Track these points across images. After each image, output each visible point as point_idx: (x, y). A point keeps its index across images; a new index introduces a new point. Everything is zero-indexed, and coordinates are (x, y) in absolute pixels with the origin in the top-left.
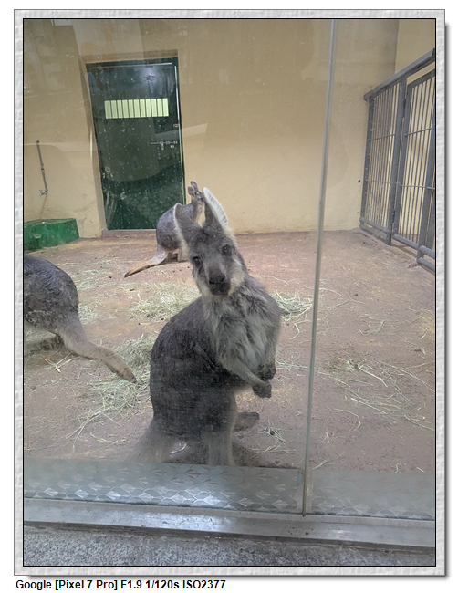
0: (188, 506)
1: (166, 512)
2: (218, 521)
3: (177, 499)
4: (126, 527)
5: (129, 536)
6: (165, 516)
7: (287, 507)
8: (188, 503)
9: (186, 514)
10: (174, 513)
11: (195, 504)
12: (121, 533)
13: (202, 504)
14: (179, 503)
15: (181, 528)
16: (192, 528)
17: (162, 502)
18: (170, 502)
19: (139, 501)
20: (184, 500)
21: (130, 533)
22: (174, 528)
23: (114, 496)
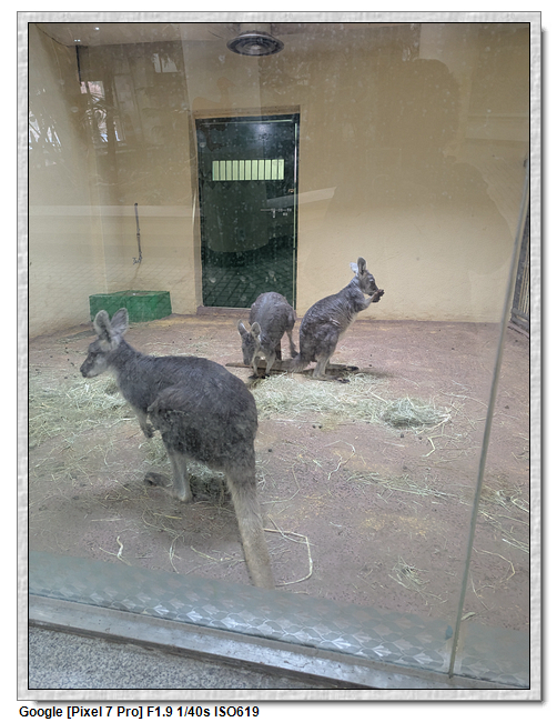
0: (313, 646)
1: (287, 650)
2: (347, 669)
3: (300, 636)
4: (242, 661)
5: (246, 672)
6: (285, 655)
7: (431, 663)
8: (313, 643)
9: (310, 656)
10: (296, 652)
11: (321, 645)
12: (237, 667)
13: (330, 646)
14: (302, 641)
15: (304, 670)
16: (318, 673)
17: (284, 637)
18: (292, 638)
19: (257, 633)
20: (309, 638)
21: (246, 669)
22: (297, 669)
23: (231, 623)
